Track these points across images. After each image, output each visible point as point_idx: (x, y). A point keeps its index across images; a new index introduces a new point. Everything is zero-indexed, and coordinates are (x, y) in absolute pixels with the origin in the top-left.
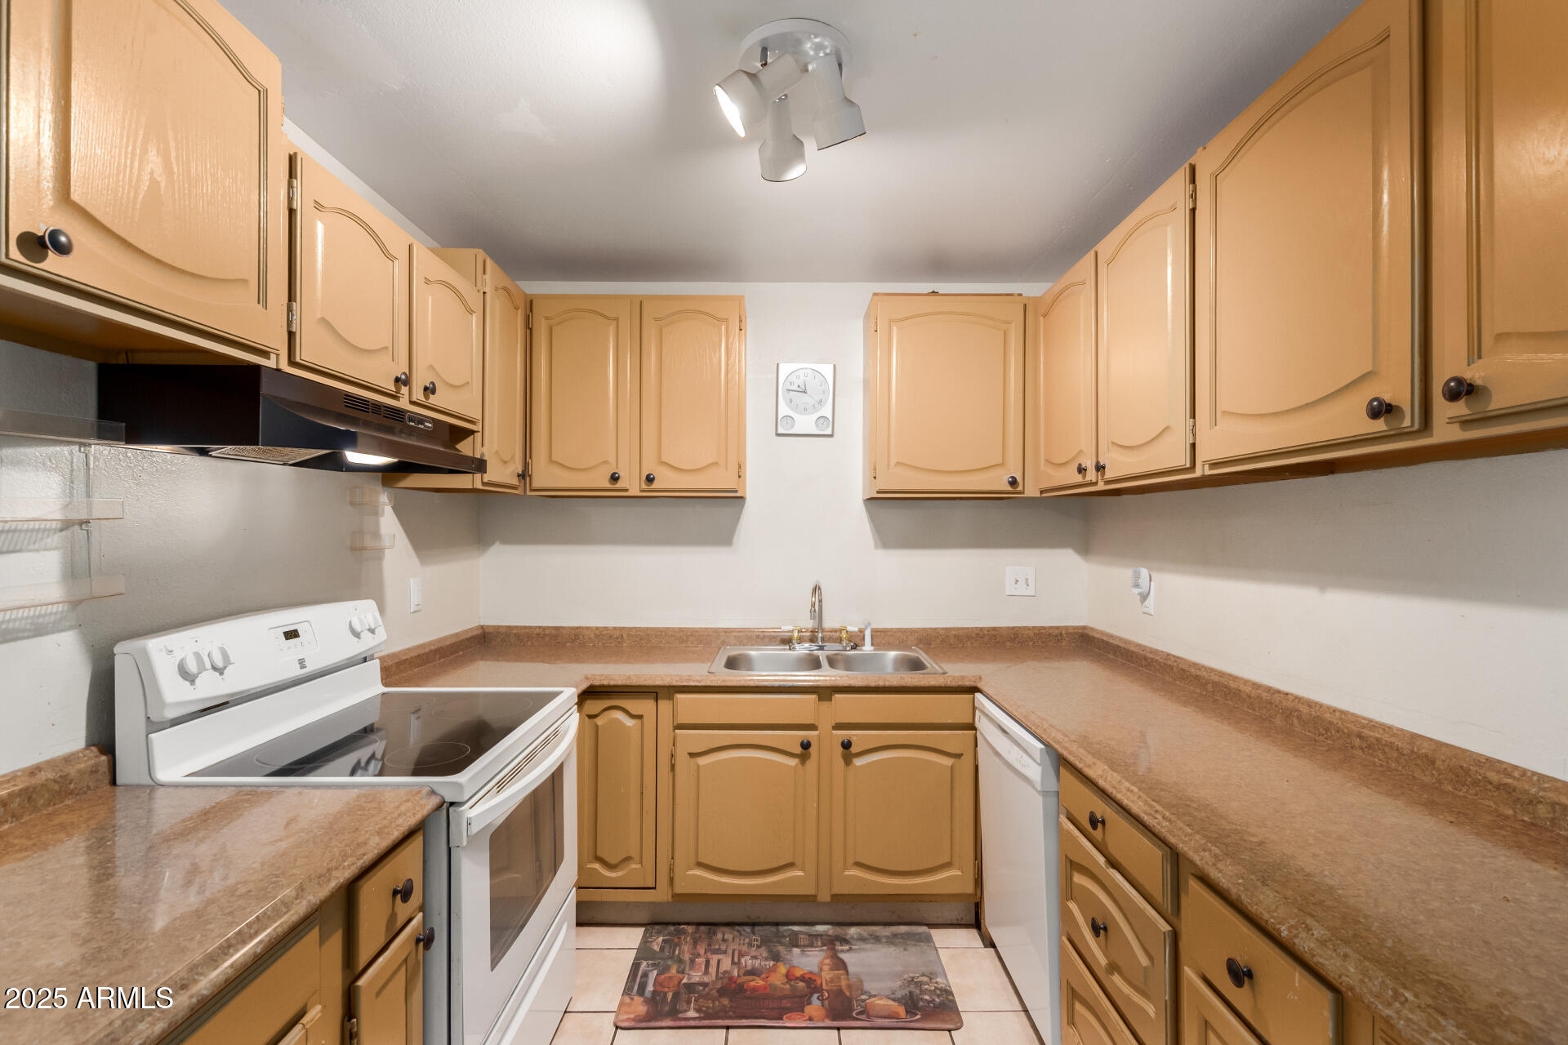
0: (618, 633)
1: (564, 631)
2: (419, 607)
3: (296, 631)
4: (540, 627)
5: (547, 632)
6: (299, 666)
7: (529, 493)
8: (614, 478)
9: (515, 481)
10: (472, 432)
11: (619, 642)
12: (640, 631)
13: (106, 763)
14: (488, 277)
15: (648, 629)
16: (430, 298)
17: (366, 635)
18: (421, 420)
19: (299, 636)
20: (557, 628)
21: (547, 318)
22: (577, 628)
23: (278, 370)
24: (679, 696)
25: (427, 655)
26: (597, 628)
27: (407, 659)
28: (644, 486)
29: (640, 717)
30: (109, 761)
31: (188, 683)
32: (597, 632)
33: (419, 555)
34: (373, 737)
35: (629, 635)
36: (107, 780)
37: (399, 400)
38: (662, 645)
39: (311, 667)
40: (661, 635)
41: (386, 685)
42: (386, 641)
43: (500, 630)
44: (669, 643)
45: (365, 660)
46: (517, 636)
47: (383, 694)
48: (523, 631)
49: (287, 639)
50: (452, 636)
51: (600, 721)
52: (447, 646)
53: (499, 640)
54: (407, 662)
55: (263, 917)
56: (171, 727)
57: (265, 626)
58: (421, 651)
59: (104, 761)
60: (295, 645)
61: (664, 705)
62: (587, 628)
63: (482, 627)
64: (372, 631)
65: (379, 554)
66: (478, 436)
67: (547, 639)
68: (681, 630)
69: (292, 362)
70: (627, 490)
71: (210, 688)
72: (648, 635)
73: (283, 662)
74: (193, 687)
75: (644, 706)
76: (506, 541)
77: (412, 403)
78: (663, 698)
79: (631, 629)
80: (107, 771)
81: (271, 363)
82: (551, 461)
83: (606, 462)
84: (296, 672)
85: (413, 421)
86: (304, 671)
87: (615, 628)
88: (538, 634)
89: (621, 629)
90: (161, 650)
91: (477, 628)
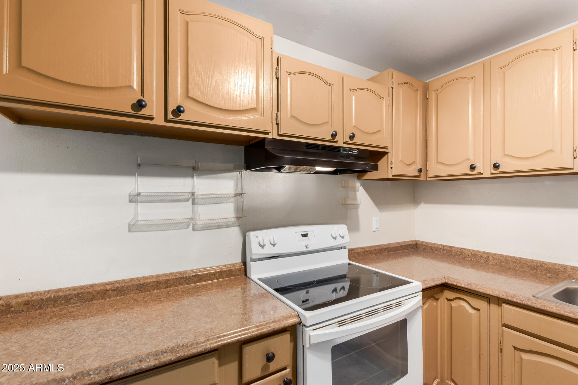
0: (486, 255)
1: (454, 249)
2: (378, 230)
3: (307, 234)
4: (442, 245)
5: (445, 248)
6: (306, 247)
7: (428, 179)
8: (472, 168)
9: (417, 174)
10: (386, 153)
11: (487, 261)
12: (500, 257)
13: (243, 269)
14: (394, 80)
15: (507, 256)
16: (354, 97)
17: (339, 238)
18: (350, 150)
19: (308, 236)
20: (451, 247)
21: (435, 91)
22: (462, 249)
23: (274, 139)
24: (505, 306)
25: (380, 250)
26: (473, 251)
27: (368, 250)
28: (493, 171)
29: (478, 310)
30: (244, 268)
31: (261, 248)
32: (473, 253)
33: (378, 208)
34: (344, 280)
35: (492, 258)
36: (244, 273)
37: (337, 143)
38: (517, 268)
39: (311, 248)
40: (516, 262)
41: (350, 260)
42: (349, 242)
43: (423, 243)
44: (522, 268)
45: (341, 248)
46: (431, 247)
47: (349, 264)
48: (433, 246)
49: (302, 237)
50: (396, 243)
51: (454, 304)
52: (392, 247)
53: (422, 248)
54: (369, 251)
55: (185, 345)
56: (258, 261)
57: (295, 232)
58: (377, 248)
59: (243, 268)
60: (306, 240)
61: (494, 307)
62: (468, 250)
63: (416, 241)
64: (343, 237)
65: (356, 207)
66: (389, 154)
67: (445, 251)
68: (533, 261)
69: (279, 135)
70: (482, 174)
71: (269, 250)
72: (507, 260)
73: (300, 245)
74: (262, 249)
75: (482, 305)
76: (426, 202)
77: (344, 143)
78: (495, 304)
79: (495, 254)
80: (244, 271)
81: (270, 136)
82: (439, 163)
83: (468, 159)
84: (304, 249)
85: (345, 151)
86: (307, 249)
87: (484, 252)
88: (441, 249)
89: (488, 253)
90: (254, 236)
91: (412, 241)
